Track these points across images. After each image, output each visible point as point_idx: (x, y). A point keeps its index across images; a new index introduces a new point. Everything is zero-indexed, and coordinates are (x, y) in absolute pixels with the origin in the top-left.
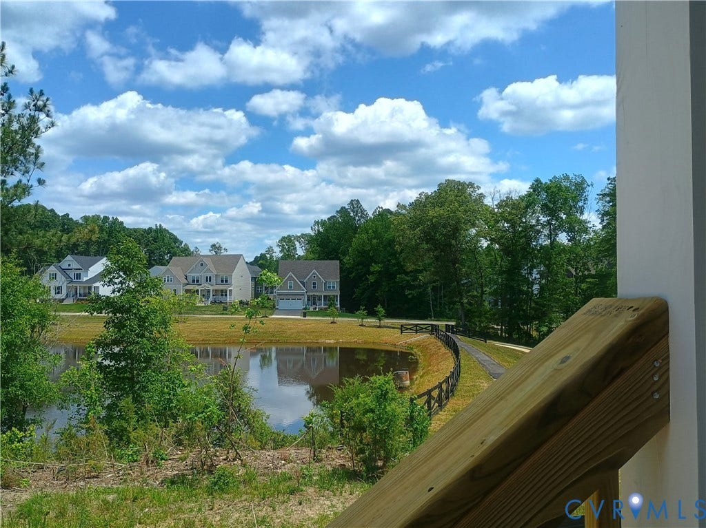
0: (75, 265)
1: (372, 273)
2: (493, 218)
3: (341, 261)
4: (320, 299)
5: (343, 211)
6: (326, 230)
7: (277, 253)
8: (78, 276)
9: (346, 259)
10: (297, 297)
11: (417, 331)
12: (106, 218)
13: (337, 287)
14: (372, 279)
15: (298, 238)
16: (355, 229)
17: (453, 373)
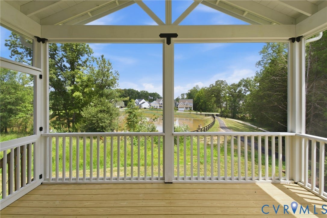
0: (138, 101)
1: (201, 102)
2: (229, 88)
3: (193, 99)
4: (188, 108)
5: (194, 88)
6: (191, 92)
7: (180, 98)
8: (138, 103)
9: (195, 99)
10: (183, 108)
11: (209, 116)
12: (145, 91)
13: (192, 105)
14: (200, 103)
15: (185, 94)
16: (197, 92)
17: (213, 122)
